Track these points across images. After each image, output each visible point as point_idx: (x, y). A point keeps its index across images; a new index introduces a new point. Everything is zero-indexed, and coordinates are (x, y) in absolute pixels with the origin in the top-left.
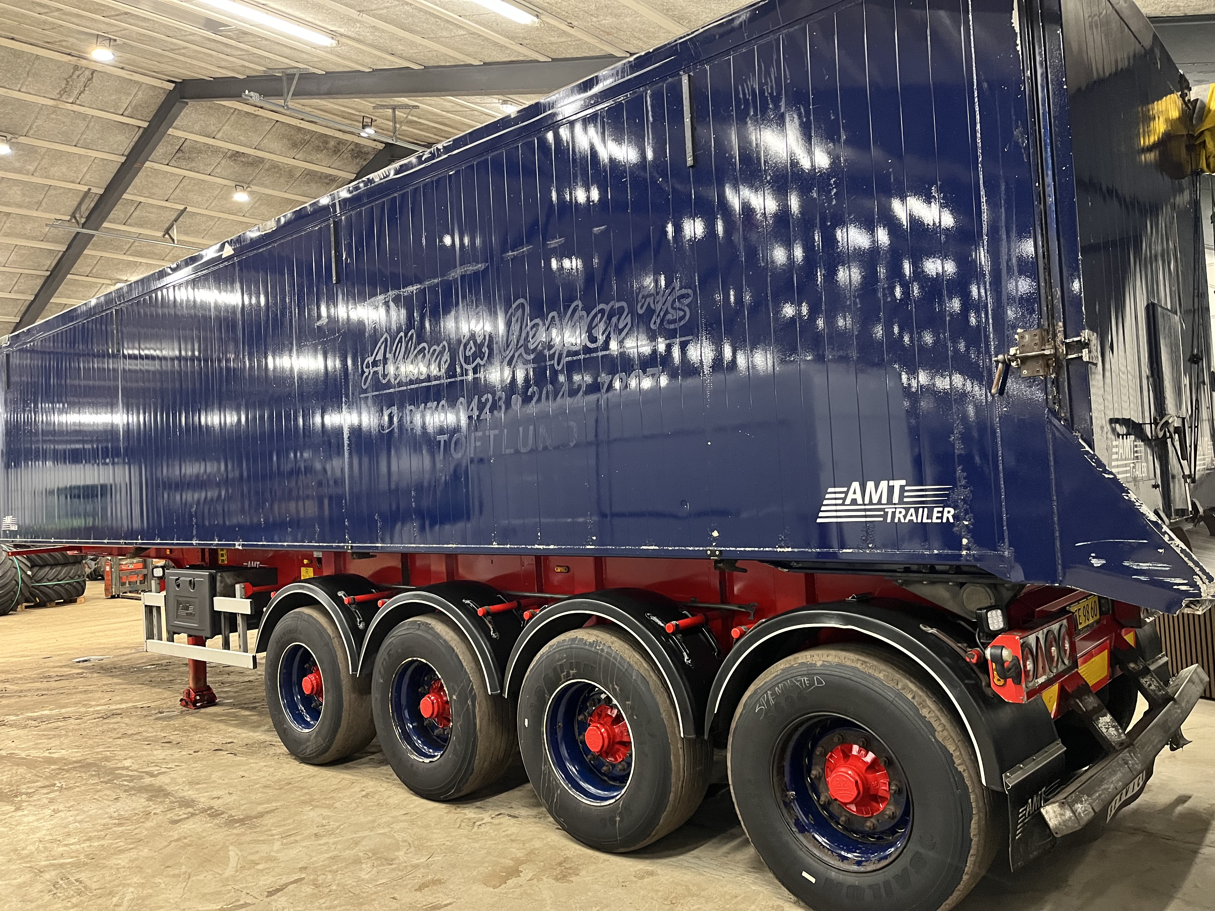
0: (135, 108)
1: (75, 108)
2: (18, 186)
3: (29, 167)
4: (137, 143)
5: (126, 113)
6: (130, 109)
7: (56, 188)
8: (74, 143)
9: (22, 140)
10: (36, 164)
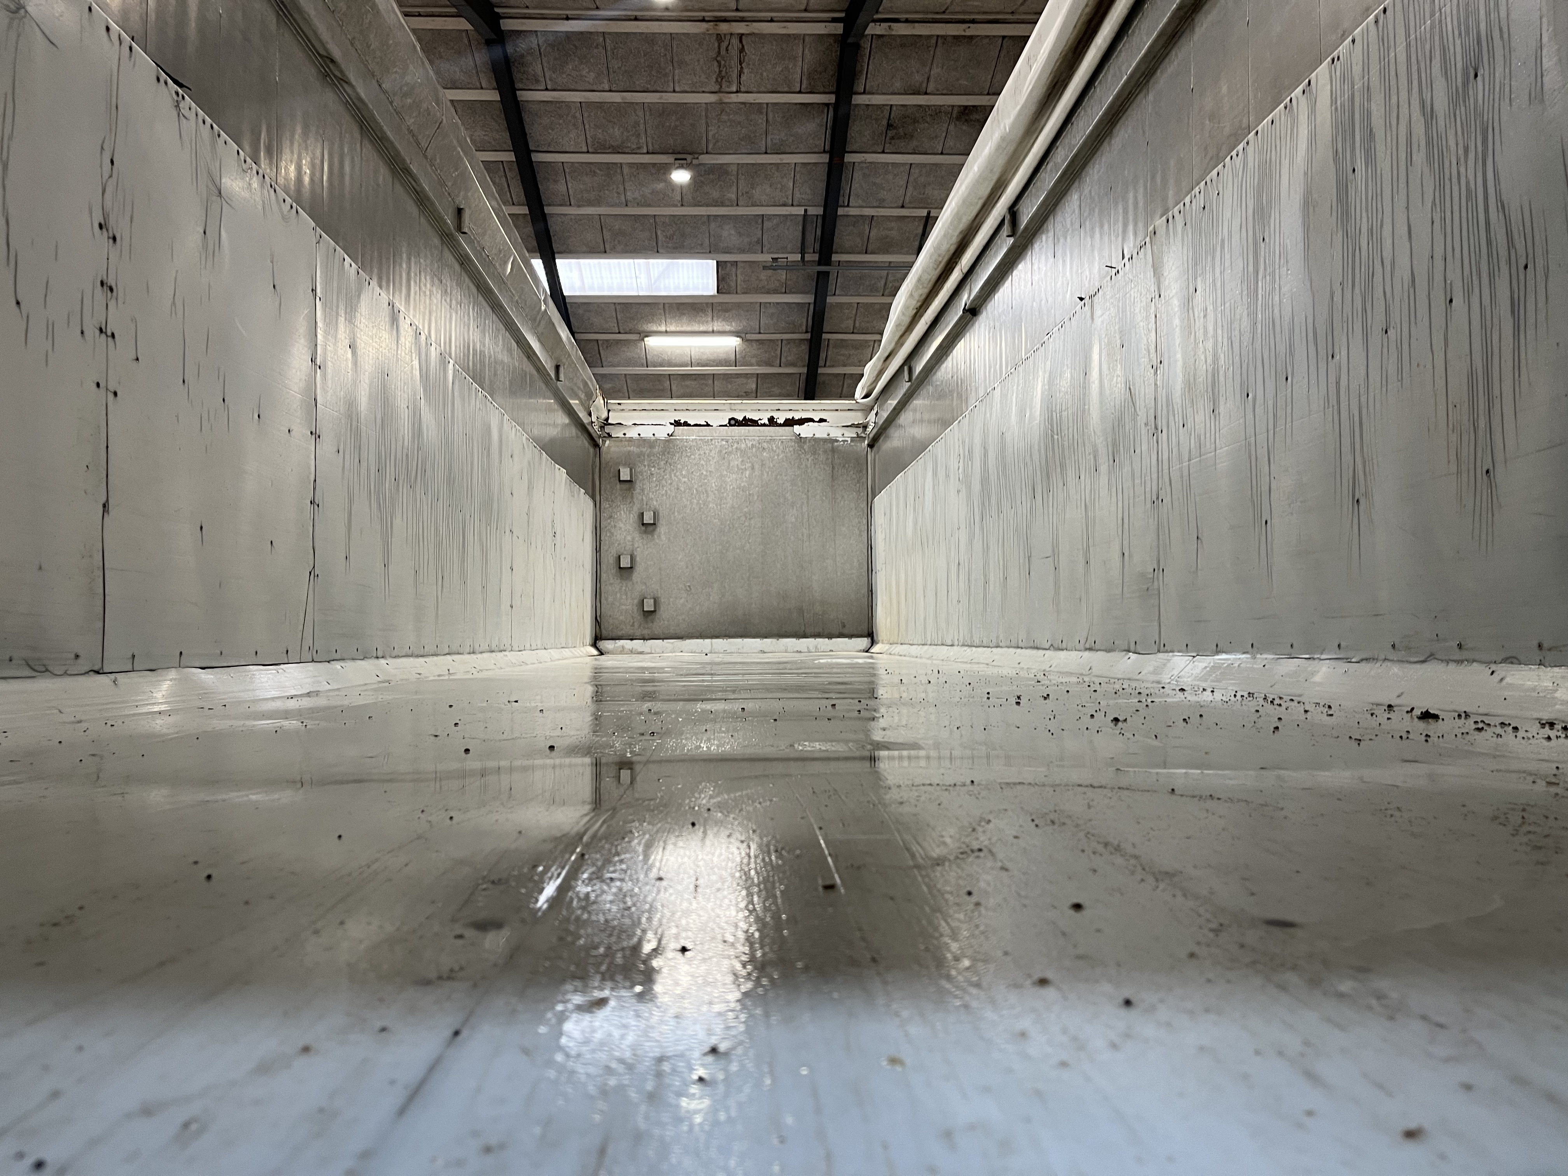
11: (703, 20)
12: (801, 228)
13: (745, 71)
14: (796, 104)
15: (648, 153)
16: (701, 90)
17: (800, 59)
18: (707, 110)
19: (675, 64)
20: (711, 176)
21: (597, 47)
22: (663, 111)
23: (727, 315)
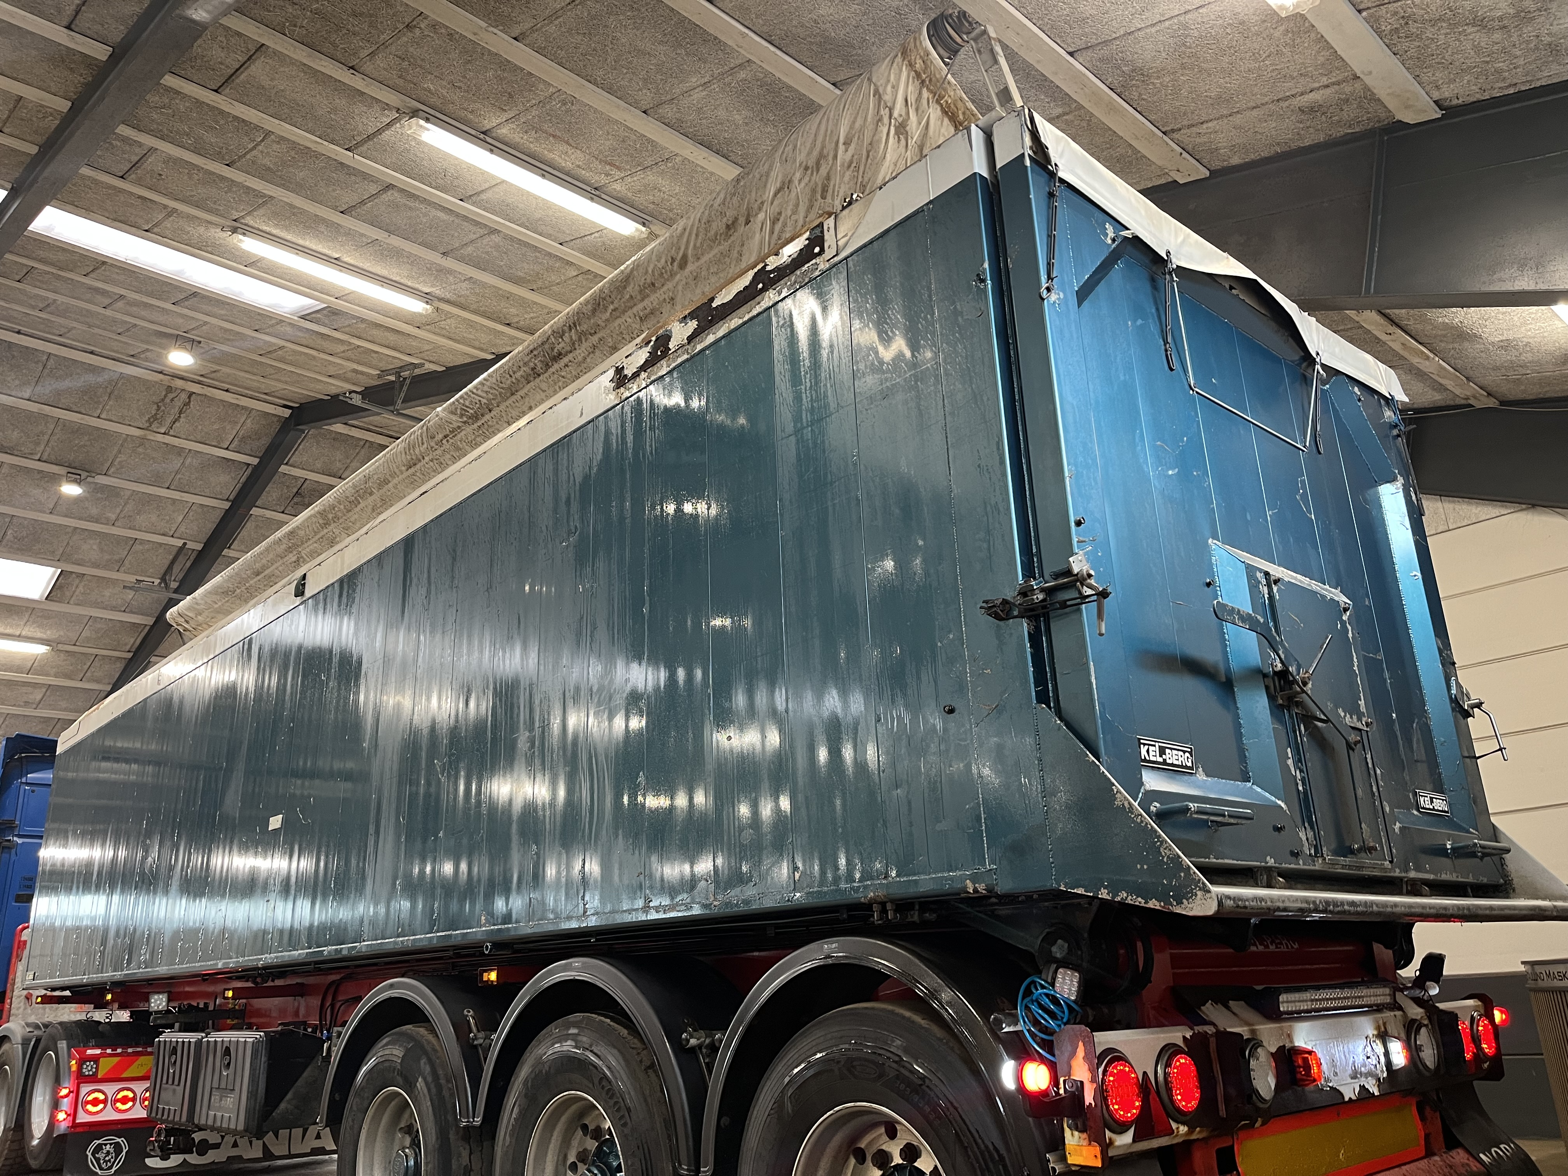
0: (243, 439)
1: (168, 439)
2: (96, 539)
3: (110, 515)
4: (245, 484)
5: (232, 447)
6: (236, 442)
7: (143, 542)
8: (167, 485)
9: (101, 480)
10: (118, 511)
11: (161, 372)
12: (171, 557)
13: (182, 420)
14: (219, 457)
15: (39, 460)
16: (129, 423)
17: (240, 425)
18: (125, 440)
19: (112, 397)
20: (99, 495)
21: (37, 363)
22: (78, 430)
23: (45, 622)
